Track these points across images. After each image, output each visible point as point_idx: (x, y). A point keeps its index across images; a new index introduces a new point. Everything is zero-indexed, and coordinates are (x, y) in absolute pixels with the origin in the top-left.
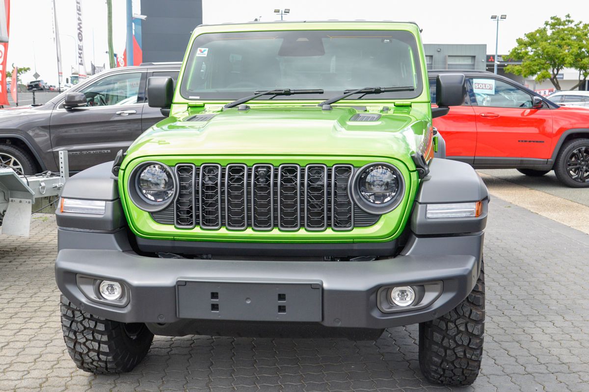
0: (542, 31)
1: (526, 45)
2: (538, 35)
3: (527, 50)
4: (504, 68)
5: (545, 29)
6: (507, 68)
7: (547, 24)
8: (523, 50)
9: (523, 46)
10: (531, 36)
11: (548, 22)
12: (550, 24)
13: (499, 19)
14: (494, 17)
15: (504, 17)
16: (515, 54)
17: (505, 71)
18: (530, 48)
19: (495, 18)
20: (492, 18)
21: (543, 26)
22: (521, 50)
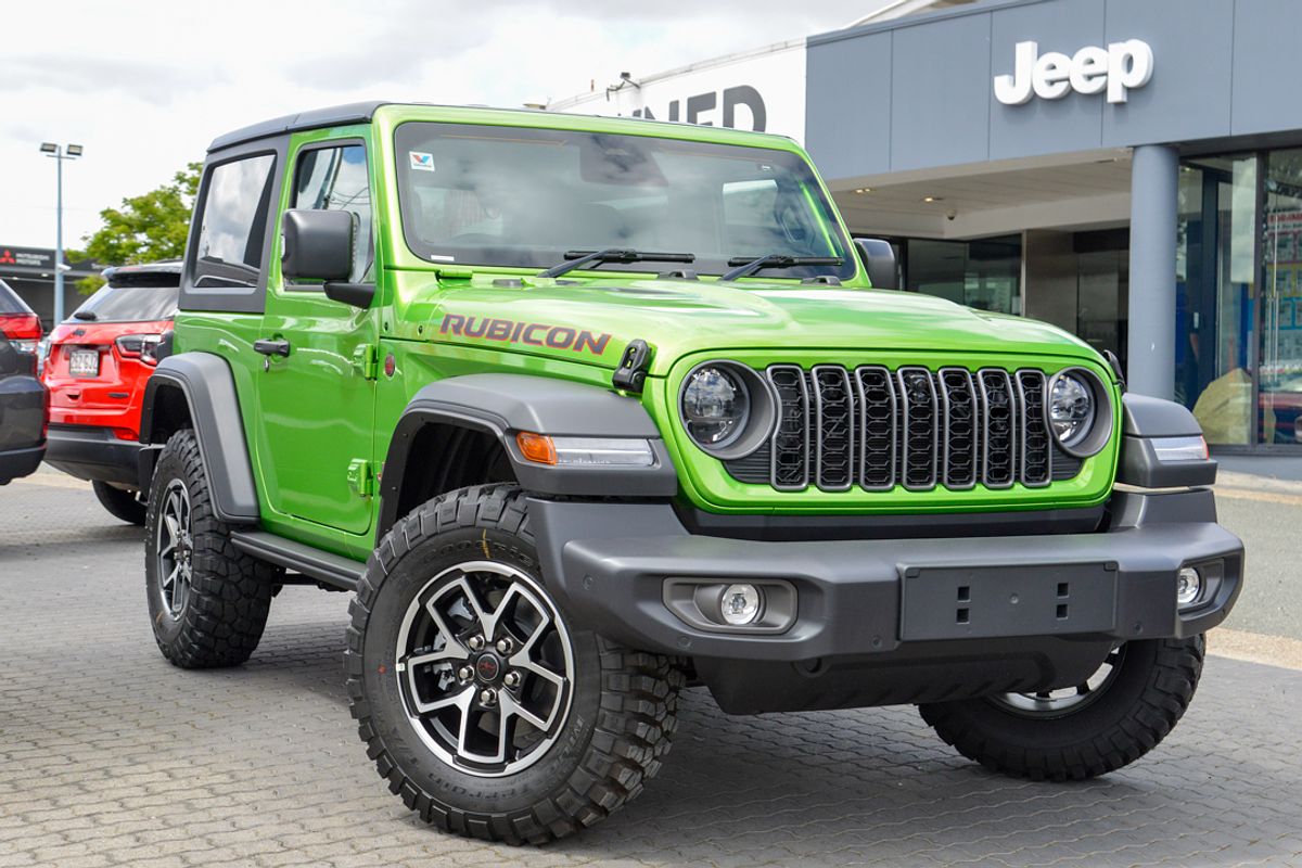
0: (170, 197)
1: (132, 227)
2: (158, 204)
3: (134, 241)
4: (76, 282)
5: (175, 190)
6: (86, 282)
7: (181, 178)
8: (125, 240)
9: (122, 227)
10: (143, 205)
11: (185, 175)
12: (187, 181)
13: (64, 154)
14: (48, 148)
15: (75, 151)
16: (103, 248)
17: (80, 289)
18: (142, 237)
19: (53, 151)
20: (43, 150)
21: (170, 184)
22: (118, 238)
